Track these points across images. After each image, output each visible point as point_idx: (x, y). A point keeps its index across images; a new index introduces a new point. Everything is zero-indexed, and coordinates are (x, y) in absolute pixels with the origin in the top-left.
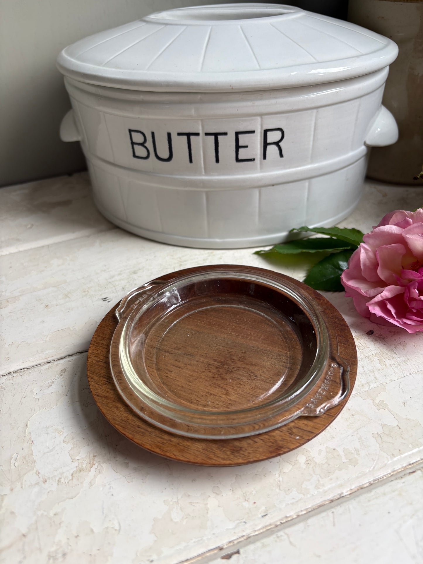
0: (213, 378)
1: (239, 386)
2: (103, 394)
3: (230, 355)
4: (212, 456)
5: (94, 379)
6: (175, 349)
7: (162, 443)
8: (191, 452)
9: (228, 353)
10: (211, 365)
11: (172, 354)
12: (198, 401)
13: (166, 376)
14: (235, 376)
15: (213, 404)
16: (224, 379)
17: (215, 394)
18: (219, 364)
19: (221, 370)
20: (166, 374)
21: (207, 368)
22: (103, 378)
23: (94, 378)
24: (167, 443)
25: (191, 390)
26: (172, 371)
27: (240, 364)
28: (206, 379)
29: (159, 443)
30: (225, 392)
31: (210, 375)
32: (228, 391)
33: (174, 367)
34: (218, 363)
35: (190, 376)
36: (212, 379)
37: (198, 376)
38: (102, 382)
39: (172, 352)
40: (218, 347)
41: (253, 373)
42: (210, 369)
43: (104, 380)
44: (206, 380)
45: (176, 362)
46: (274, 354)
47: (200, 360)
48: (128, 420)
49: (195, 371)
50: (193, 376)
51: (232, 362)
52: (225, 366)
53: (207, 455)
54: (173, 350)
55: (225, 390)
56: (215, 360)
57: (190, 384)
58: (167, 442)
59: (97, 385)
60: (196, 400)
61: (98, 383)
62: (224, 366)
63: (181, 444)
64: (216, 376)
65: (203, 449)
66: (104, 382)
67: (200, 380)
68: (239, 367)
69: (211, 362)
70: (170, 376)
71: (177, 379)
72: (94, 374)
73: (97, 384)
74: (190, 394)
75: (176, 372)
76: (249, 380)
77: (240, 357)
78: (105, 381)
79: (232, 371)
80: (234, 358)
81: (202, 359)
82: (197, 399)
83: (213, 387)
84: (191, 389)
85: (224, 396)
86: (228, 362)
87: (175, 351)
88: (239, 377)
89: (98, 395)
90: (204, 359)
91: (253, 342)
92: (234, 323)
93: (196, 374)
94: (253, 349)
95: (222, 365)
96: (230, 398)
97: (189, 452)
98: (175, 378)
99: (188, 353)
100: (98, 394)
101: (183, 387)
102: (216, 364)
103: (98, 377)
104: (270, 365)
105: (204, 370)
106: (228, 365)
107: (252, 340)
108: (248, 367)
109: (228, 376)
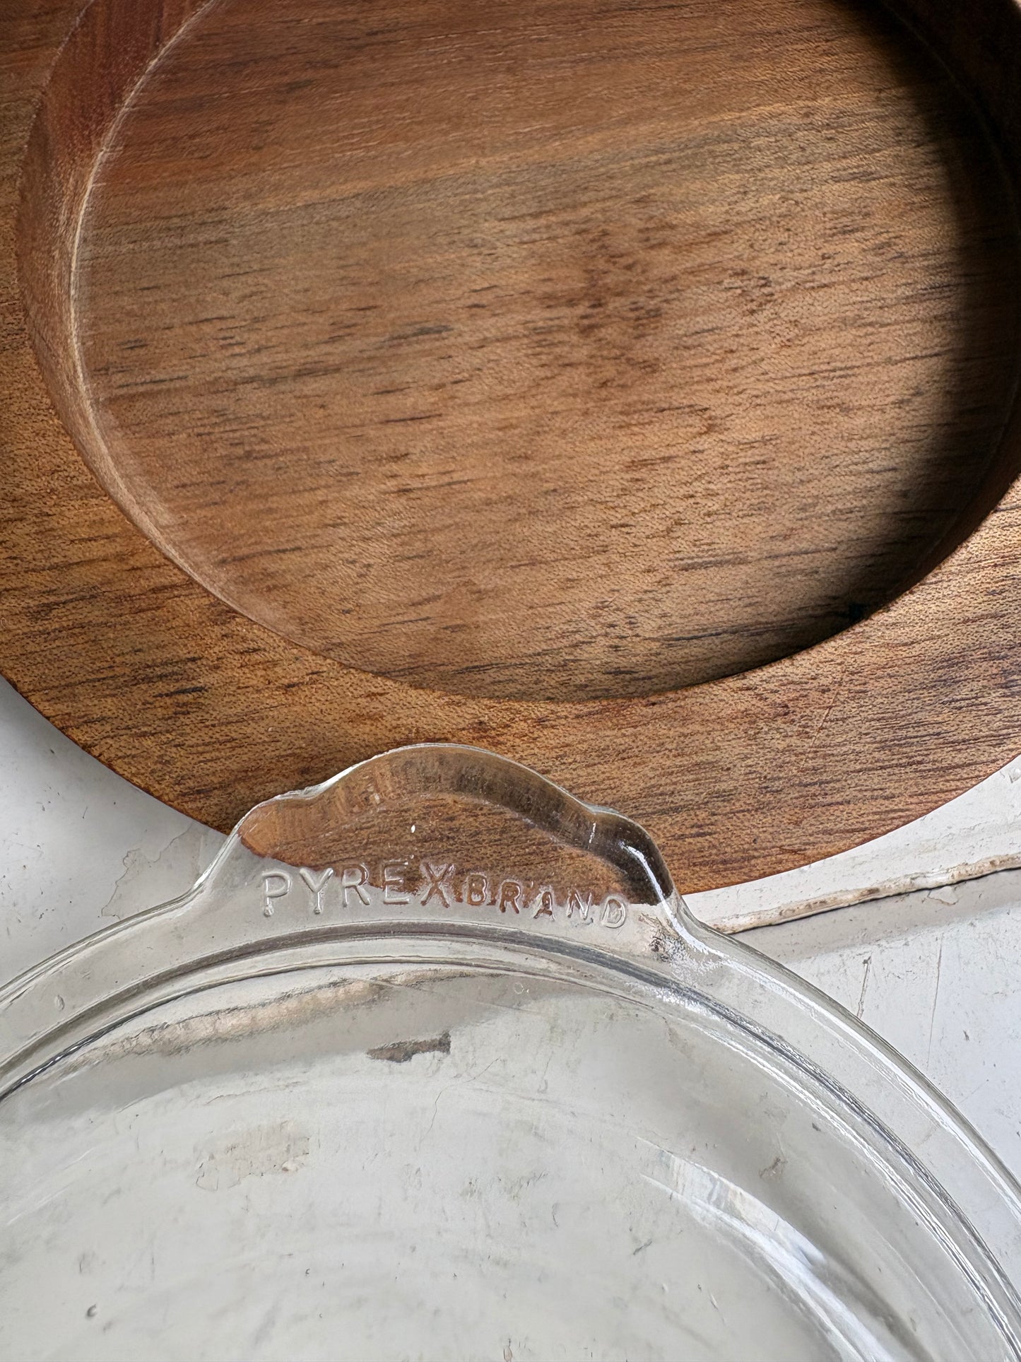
0: (604, 384)
1: (733, 362)
2: (218, 766)
3: (593, 241)
4: (948, 756)
5: (102, 720)
6: (333, 340)
7: (694, 831)
8: (850, 793)
9: (579, 233)
10: (550, 331)
11: (338, 370)
12: (623, 526)
13: (399, 491)
14: (680, 327)
15: (691, 501)
16: (651, 367)
17: (665, 453)
18: (581, 310)
19: (609, 332)
20: (391, 484)
21: (544, 357)
22: (144, 687)
23: (97, 713)
24: (713, 819)
25: (555, 490)
26: (407, 455)
27: (663, 264)
28: (579, 403)
29: (682, 837)
30: (697, 423)
31: (579, 378)
32: (706, 409)
33: (399, 428)
34: (571, 303)
35: (501, 433)
36: (604, 393)
37: (537, 411)
38: (160, 712)
39: (333, 360)
40: (511, 228)
41: (744, 272)
42: (558, 350)
43: (161, 695)
44: (586, 413)
45: (391, 398)
46: (761, 142)
47: (488, 335)
48: (452, 819)
49: (506, 397)
50: (514, 422)
51: (629, 267)
52: (614, 304)
53: (920, 763)
54: (328, 348)
55: (693, 410)
56: (549, 301)
57: (530, 467)
58: (714, 814)
59: (148, 743)
60: (612, 527)
61: (145, 729)
62: (611, 307)
63: (777, 785)
64: (609, 371)
65: (879, 749)
66: (168, 701)
67: (558, 422)
68: (674, 278)
69: (539, 316)
70: (415, 484)
71: (456, 477)
72: (77, 691)
73: (144, 735)
74: (568, 513)
75: (427, 442)
76: (752, 312)
77: (640, 231)
78: (168, 695)
79: (656, 314)
80: (622, 243)
81: (490, 326)
82: (615, 522)
83: (636, 429)
84: (551, 486)
85: (705, 442)
86: (609, 280)
87: (340, 348)
88: (701, 322)
89: (199, 792)
90: (501, 322)
91: (644, 128)
92: (494, 71)
93: (521, 411)
94: (668, 162)
95: (594, 306)
96: (736, 435)
97: (838, 798)
98: (446, 479)
99: (409, 330)
100: (191, 784)
101: (510, 499)
102: (567, 315)
103: (114, 696)
104: (784, 199)
105: (542, 373)
106: (619, 294)
107: (626, 121)
108: (707, 255)
109: (654, 346)
